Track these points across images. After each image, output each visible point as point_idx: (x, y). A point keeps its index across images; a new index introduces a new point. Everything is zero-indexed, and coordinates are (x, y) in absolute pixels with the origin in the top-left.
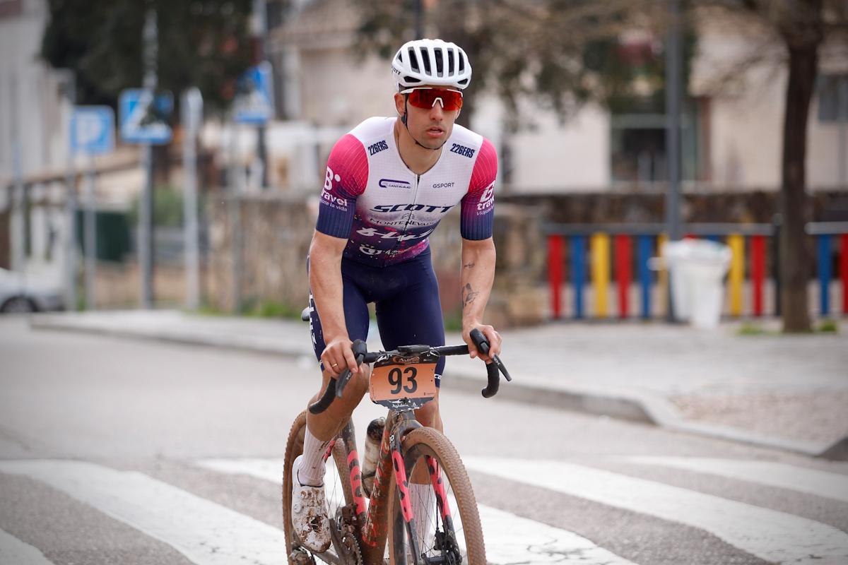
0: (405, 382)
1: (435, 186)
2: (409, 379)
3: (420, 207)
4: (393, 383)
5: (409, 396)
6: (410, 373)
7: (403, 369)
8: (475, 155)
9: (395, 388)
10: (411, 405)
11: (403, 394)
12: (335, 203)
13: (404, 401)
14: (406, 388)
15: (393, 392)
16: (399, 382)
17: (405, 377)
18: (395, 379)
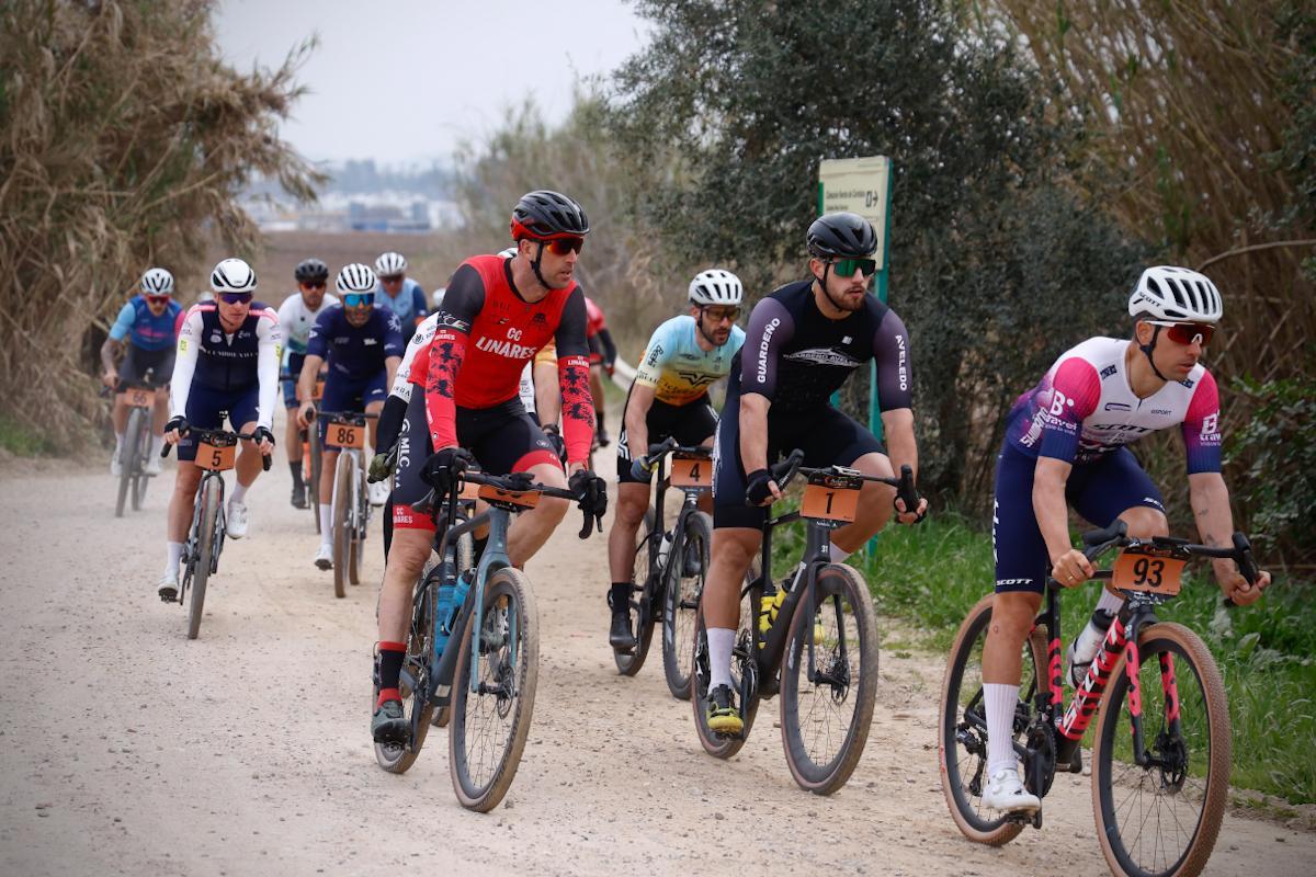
0: (1150, 575)
1: (1153, 412)
2: (1155, 572)
3: (1133, 428)
4: (1137, 573)
5: (1154, 590)
6: (1157, 567)
7: (1151, 561)
8: (1194, 386)
9: (1139, 578)
10: (1152, 599)
11: (1146, 586)
12: (1064, 427)
13: (1147, 593)
14: (1150, 580)
15: (1137, 583)
16: (1144, 574)
17: (1151, 569)
18: (1141, 570)
